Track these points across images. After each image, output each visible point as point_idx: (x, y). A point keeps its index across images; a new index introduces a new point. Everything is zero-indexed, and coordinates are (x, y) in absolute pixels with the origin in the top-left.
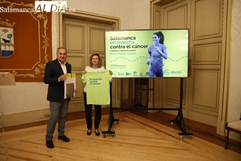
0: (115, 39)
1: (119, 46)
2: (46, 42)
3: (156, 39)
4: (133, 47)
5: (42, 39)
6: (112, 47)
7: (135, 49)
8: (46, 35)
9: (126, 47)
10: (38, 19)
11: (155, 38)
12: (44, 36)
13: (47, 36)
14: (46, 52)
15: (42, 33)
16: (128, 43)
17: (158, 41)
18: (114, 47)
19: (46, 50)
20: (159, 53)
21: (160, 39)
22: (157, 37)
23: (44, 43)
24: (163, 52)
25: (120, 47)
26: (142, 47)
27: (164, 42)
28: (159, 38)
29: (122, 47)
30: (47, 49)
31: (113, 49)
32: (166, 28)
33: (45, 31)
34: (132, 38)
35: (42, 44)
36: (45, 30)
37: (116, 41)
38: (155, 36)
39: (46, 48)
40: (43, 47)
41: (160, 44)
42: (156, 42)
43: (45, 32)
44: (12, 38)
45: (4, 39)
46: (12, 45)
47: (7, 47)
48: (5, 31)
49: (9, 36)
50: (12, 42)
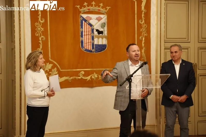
2: (143, 29)
5: (140, 26)
8: (143, 22)
12: (142, 22)
13: (145, 23)
14: (143, 45)
15: (140, 17)
19: (143, 42)
23: (142, 32)
30: (145, 40)
33: (143, 15)
35: (140, 34)
36: (143, 13)
39: (143, 39)
40: (141, 37)
43: (143, 17)
44: (106, 28)
45: (97, 30)
46: (105, 37)
47: (100, 39)
48: (99, 19)
49: (103, 26)
50: (106, 33)
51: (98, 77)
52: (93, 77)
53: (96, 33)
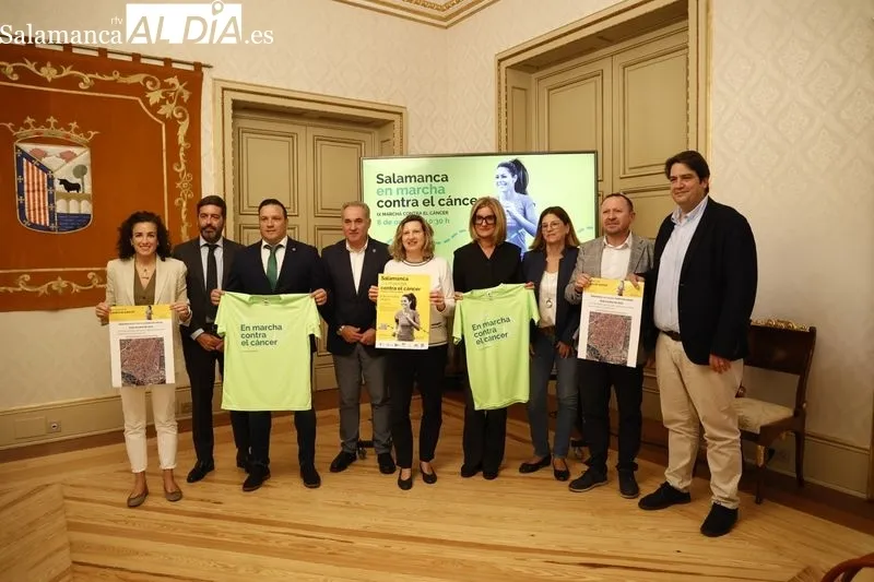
0: (390, 180)
1: (403, 200)
2: (183, 184)
3: (505, 180)
4: (442, 202)
5: (174, 177)
6: (381, 204)
7: (446, 208)
8: (183, 167)
9: (420, 203)
10: (163, 117)
11: (504, 177)
12: (179, 167)
13: (188, 169)
14: (184, 217)
15: (173, 158)
16: (429, 191)
17: (513, 185)
18: (388, 204)
19: (183, 211)
20: (515, 219)
21: (515, 180)
22: (509, 175)
23: (179, 191)
24: (525, 215)
25: (405, 203)
26: (466, 202)
27: (528, 189)
28: (513, 176)
29: (410, 203)
30: (187, 207)
31: (385, 210)
32: (546, 150)
33: (181, 154)
34: (437, 178)
35: (174, 193)
36: (182, 149)
37: (394, 186)
38: (504, 171)
39: (184, 204)
40: (177, 201)
41: (517, 195)
42: (505, 188)
43: (181, 158)
44: (88, 178)
45: (63, 182)
46: (87, 197)
47: (73, 203)
48: (68, 157)
49: (80, 171)
50: (87, 188)
51: (70, 287)
52: (54, 288)
53: (60, 188)
